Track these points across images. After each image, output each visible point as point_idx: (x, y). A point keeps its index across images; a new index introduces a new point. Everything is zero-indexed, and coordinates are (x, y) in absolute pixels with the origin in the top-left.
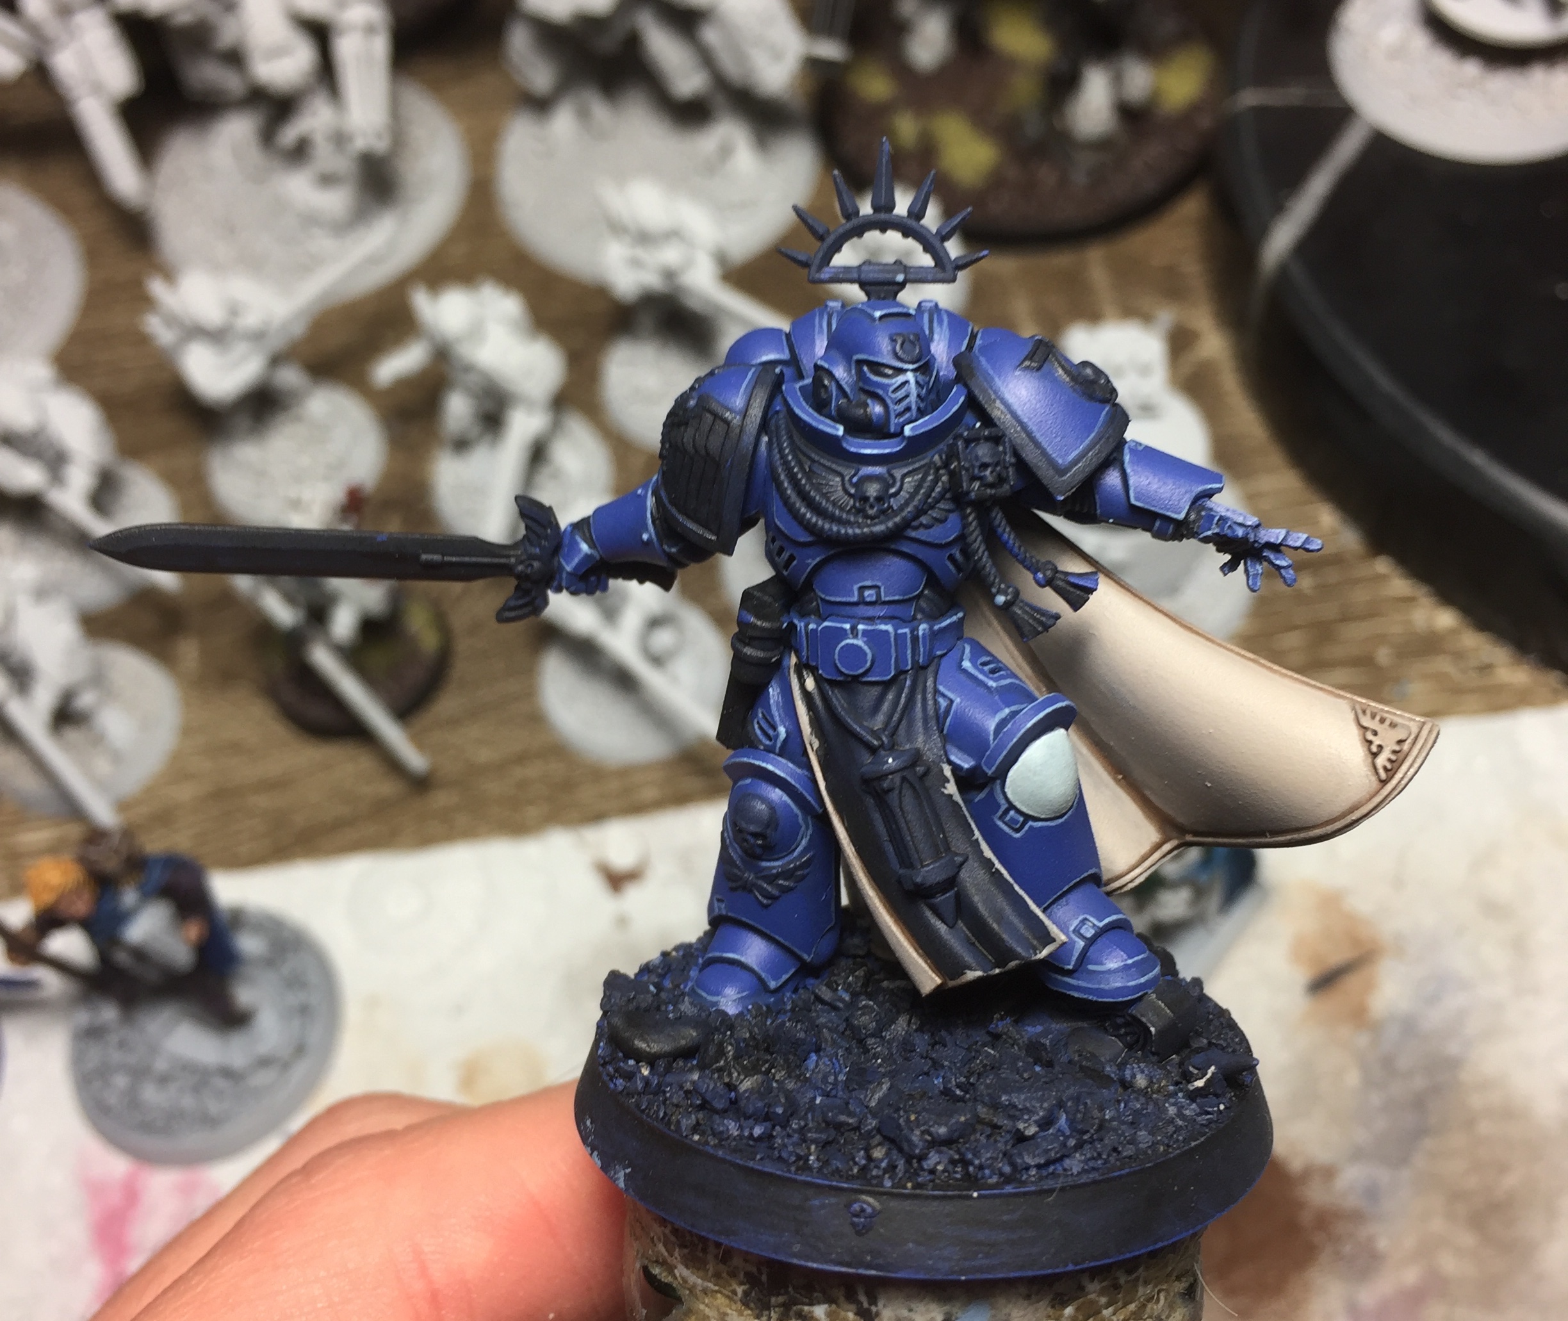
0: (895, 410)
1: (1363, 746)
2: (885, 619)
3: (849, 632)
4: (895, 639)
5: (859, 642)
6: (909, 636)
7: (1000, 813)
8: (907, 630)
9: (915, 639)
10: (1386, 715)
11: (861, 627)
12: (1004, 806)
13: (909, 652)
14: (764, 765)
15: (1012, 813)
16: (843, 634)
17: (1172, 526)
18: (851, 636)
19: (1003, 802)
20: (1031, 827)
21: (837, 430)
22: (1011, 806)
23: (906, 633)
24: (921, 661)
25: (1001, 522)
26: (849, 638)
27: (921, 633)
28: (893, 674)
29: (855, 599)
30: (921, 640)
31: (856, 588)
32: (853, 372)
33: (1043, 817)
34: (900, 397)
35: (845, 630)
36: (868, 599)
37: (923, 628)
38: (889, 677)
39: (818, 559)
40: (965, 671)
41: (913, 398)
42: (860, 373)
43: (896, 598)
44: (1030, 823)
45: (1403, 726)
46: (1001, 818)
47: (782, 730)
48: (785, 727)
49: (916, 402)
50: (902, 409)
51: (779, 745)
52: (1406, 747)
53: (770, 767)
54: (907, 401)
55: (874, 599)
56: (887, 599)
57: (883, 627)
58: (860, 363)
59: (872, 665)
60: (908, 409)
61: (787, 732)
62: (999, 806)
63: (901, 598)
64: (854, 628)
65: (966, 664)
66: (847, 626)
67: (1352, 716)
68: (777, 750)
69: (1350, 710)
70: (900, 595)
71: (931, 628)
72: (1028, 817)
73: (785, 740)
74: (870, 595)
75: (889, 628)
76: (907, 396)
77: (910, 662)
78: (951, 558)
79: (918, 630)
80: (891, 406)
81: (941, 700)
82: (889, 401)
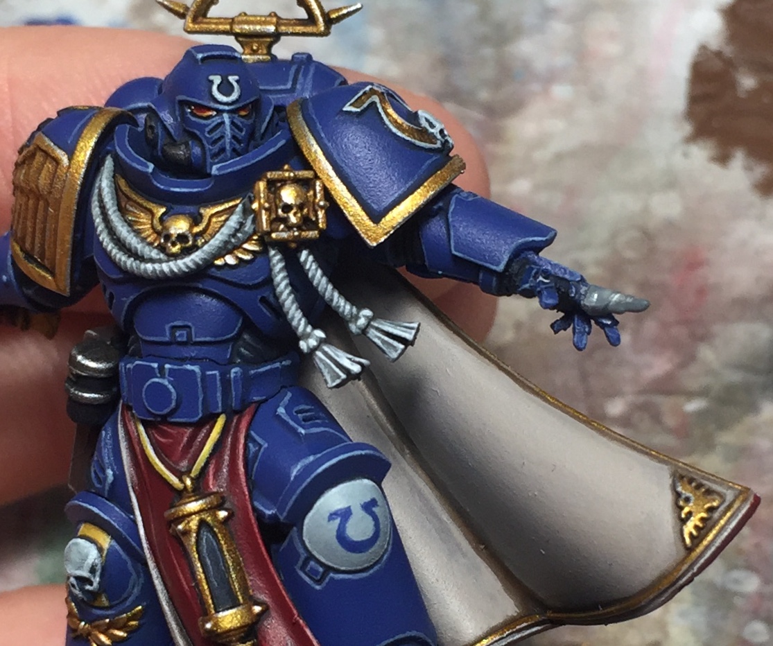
0: (210, 150)
1: (675, 512)
2: (193, 361)
3: (157, 371)
4: (201, 379)
5: (166, 383)
6: (218, 378)
7: (300, 563)
8: (216, 372)
9: (226, 382)
10: (705, 482)
11: (167, 366)
12: (303, 555)
13: (219, 394)
14: (91, 507)
15: (312, 563)
16: (151, 373)
17: (495, 279)
18: (159, 375)
19: (301, 551)
20: (332, 579)
21: (148, 167)
22: (311, 557)
23: (215, 375)
24: (233, 405)
25: (311, 266)
26: (157, 377)
27: (232, 375)
28: (200, 415)
29: (167, 339)
30: (232, 383)
31: (167, 327)
32: (177, 113)
33: (343, 568)
34: (216, 137)
35: (153, 368)
36: (179, 339)
37: (235, 371)
38: (196, 419)
39: (132, 297)
40: (279, 417)
41: (228, 140)
42: (183, 114)
43: (208, 339)
44: (331, 575)
45: (719, 494)
46: (303, 568)
47: (110, 472)
48: (113, 470)
49: (231, 143)
50: (217, 150)
51: (107, 488)
52: (716, 515)
53: (95, 510)
54: (223, 141)
55: (185, 339)
56: (198, 339)
57: (189, 367)
58: (183, 103)
59: (178, 406)
60: (223, 150)
61: (114, 475)
62: (298, 556)
63: (213, 339)
64: (161, 368)
65: (281, 410)
66: (155, 365)
67: (670, 481)
68: (106, 494)
69: (669, 476)
70: (212, 337)
71: (245, 373)
72: (328, 569)
73: (113, 483)
74: (181, 335)
75: (196, 368)
76: (222, 137)
77: (220, 405)
78: (264, 300)
79: (230, 374)
80: (208, 146)
81: (251, 445)
82: (205, 142)
